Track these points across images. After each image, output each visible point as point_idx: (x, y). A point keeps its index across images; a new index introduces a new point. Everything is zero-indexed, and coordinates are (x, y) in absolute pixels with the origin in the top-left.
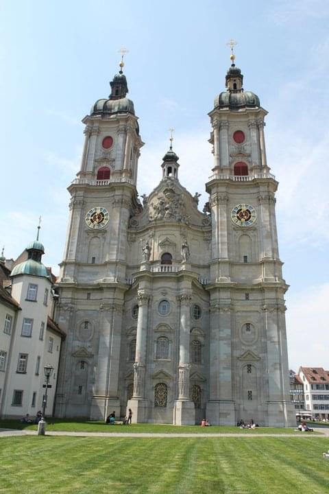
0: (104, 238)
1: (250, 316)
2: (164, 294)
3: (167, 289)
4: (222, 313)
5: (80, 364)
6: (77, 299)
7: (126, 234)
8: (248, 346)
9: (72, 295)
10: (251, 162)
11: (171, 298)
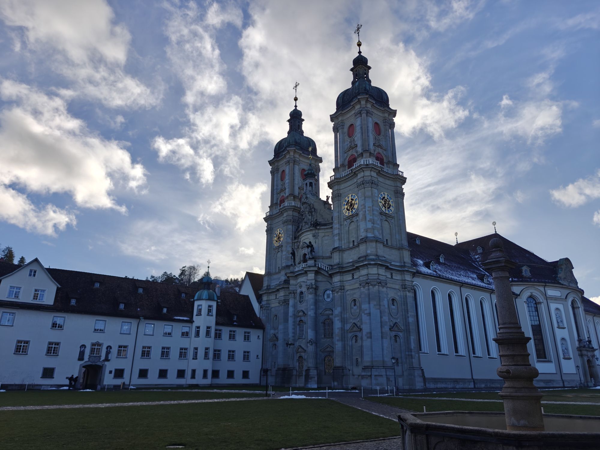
0: (282, 251)
1: (355, 294)
2: (301, 287)
3: (302, 283)
4: (336, 294)
5: (274, 346)
6: (270, 300)
7: (291, 245)
8: (355, 319)
9: (267, 298)
10: (357, 152)
11: (304, 289)
